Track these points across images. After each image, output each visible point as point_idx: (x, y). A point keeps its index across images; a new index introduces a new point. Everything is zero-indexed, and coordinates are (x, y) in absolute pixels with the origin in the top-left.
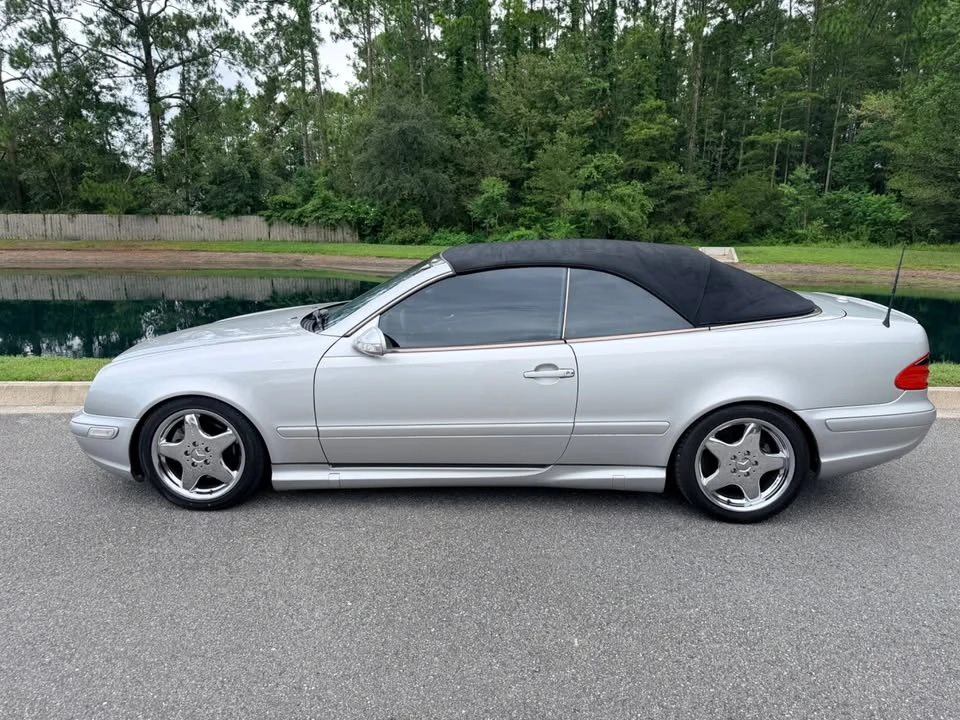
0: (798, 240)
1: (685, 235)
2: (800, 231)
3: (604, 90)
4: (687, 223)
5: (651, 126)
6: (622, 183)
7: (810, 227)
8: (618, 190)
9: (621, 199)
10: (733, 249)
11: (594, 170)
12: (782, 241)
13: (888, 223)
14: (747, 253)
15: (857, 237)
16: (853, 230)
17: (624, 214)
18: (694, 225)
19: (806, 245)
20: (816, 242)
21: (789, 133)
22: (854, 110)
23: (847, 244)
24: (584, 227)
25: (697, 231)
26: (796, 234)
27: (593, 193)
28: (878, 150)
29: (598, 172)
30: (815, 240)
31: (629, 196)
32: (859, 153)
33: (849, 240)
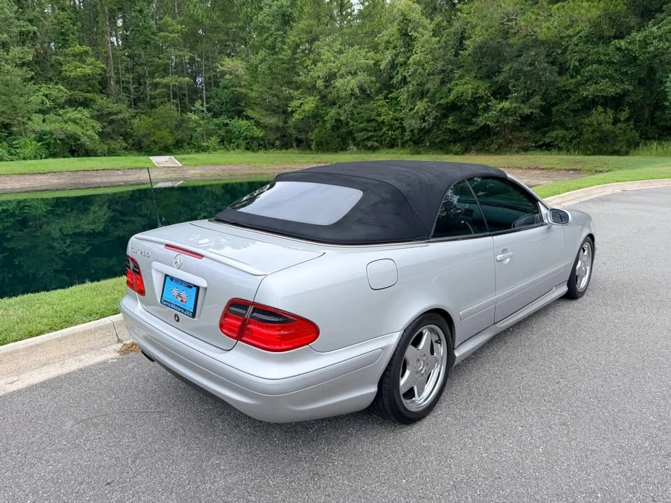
0: (205, 150)
1: (125, 149)
2: (205, 144)
3: (35, 33)
4: (125, 140)
5: (83, 66)
6: (70, 109)
7: (209, 141)
8: (69, 115)
9: (74, 121)
10: (172, 157)
11: (44, 98)
12: (194, 151)
13: (253, 138)
14: (184, 159)
15: (238, 147)
16: (234, 142)
17: (83, 133)
18: (130, 141)
19: (210, 153)
20: (215, 151)
21: (181, 78)
22: (220, 67)
23: (232, 152)
24: (48, 144)
25: (133, 145)
26: (201, 146)
27: (51, 116)
28: (236, 92)
29: (49, 100)
30: (215, 150)
31: (81, 119)
32: (224, 95)
33: (234, 149)
